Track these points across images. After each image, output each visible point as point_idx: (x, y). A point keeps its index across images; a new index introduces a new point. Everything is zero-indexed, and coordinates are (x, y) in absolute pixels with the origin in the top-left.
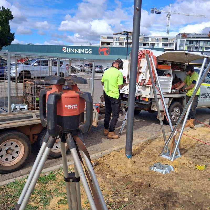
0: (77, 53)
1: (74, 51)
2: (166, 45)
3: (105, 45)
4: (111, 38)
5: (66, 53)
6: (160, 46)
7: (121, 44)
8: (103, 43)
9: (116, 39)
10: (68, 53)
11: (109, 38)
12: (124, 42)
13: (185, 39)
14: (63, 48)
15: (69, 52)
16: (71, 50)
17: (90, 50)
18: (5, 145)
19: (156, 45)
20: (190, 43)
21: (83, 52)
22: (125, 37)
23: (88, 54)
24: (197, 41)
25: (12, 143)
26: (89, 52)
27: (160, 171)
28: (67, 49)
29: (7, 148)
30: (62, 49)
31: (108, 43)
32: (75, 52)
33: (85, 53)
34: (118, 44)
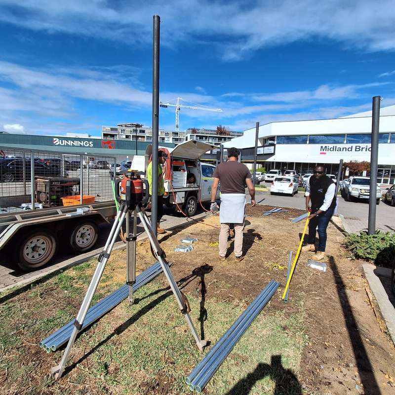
0: (73, 146)
1: (69, 144)
2: (177, 140)
3: (109, 138)
4: (116, 130)
5: (59, 145)
6: (171, 141)
7: (127, 137)
8: (105, 135)
9: (122, 131)
10: (62, 146)
11: (112, 129)
12: (131, 135)
13: (195, 135)
14: (55, 139)
15: (63, 144)
16: (66, 141)
17: (90, 142)
18: (31, 243)
19: (166, 139)
20: (200, 138)
21: (82, 144)
22: (132, 129)
23: (89, 147)
24: (206, 137)
25: (38, 240)
26: (90, 145)
27: (182, 250)
28: (60, 141)
29: (33, 245)
30: (53, 141)
31: (113, 136)
32: (71, 145)
33: (84, 146)
34: (124, 137)
